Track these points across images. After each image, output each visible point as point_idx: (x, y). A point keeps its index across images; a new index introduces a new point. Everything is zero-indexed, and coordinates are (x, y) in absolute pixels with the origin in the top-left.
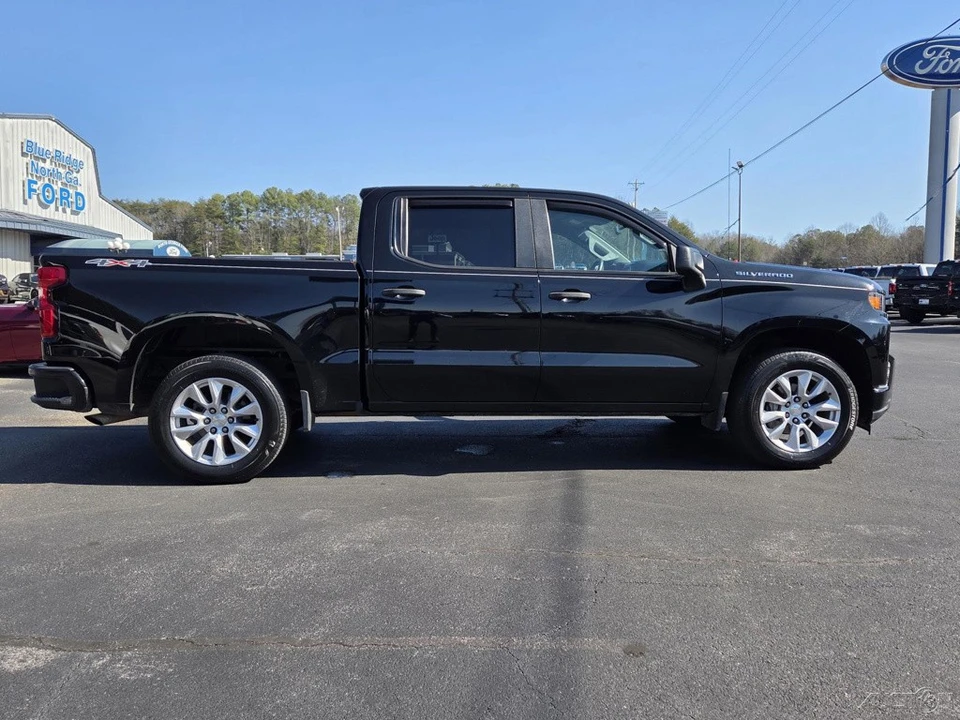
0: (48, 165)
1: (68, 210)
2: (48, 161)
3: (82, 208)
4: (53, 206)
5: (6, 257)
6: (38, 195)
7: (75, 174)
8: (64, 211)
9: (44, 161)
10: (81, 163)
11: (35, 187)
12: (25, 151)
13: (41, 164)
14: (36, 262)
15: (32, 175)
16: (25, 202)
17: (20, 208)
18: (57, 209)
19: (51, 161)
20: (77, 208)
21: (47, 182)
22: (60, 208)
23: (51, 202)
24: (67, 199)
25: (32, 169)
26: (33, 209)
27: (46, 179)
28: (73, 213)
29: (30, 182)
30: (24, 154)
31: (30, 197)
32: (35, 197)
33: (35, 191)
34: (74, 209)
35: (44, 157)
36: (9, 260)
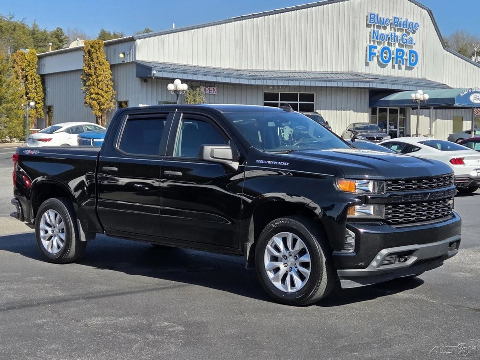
0: (388, 32)
1: (404, 67)
2: (389, 28)
3: (415, 64)
4: (390, 64)
5: (350, 111)
6: (378, 57)
7: (411, 35)
8: (400, 68)
9: (385, 28)
10: (417, 25)
11: (376, 51)
12: (369, 23)
13: (382, 31)
14: (374, 113)
15: (374, 42)
16: (367, 64)
17: (362, 69)
18: (394, 67)
19: (391, 28)
20: (410, 64)
21: (386, 45)
22: (397, 66)
23: (388, 62)
24: (402, 57)
25: (375, 36)
26: (374, 69)
27: (386, 43)
28: (408, 69)
29: (371, 47)
30: (368, 26)
31: (370, 60)
32: (376, 59)
33: (375, 54)
34: (408, 65)
35: (385, 25)
36: (352, 112)
